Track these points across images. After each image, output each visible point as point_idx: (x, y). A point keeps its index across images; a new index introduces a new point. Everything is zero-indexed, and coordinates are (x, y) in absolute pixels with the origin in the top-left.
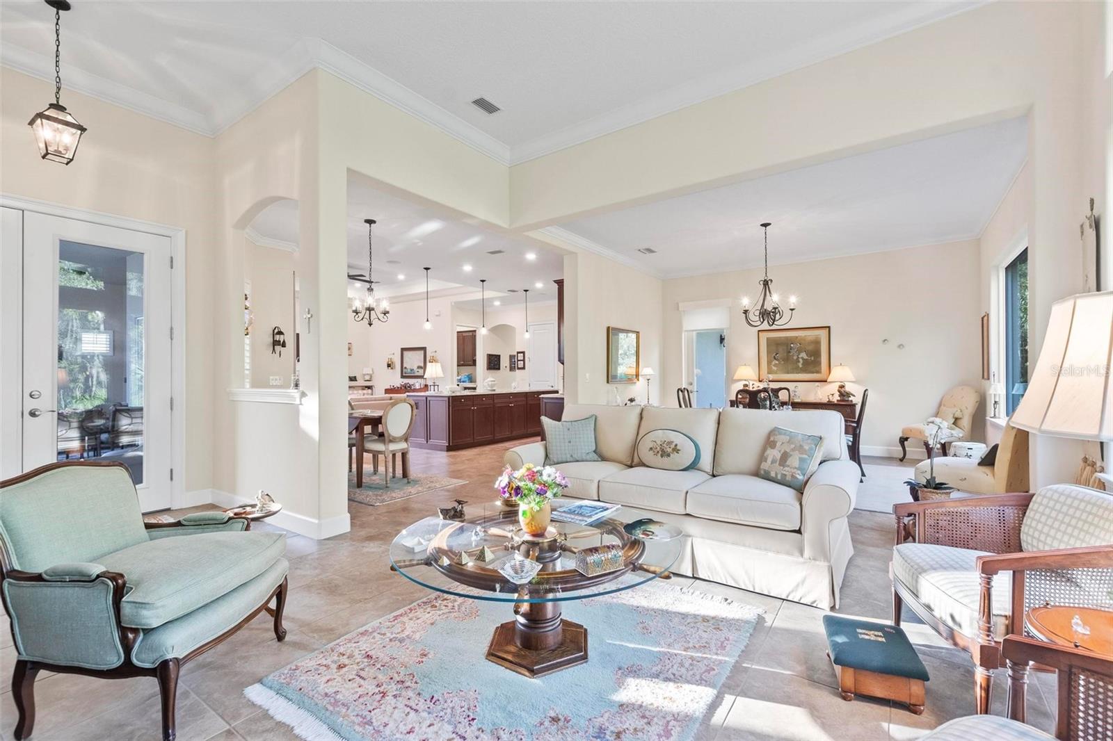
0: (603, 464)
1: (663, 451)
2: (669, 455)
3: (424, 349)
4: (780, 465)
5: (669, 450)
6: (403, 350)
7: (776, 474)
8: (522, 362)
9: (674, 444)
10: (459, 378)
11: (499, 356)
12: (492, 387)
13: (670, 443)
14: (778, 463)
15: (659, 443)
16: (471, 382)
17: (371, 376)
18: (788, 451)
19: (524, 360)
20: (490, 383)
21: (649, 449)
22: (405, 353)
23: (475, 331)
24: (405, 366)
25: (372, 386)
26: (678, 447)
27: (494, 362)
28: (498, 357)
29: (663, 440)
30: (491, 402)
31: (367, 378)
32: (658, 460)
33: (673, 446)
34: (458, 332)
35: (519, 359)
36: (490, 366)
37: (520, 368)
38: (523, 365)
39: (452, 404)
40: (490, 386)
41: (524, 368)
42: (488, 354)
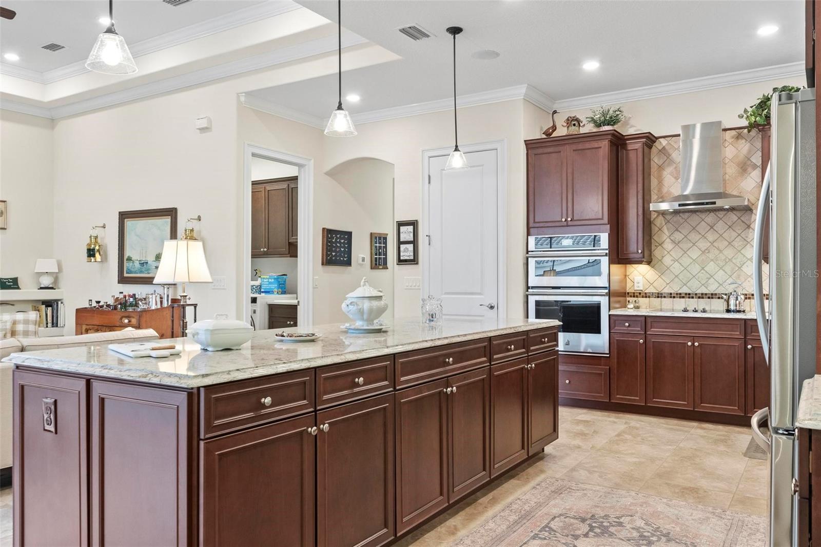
3: (172, 213)
6: (124, 216)
8: (410, 247)
10: (257, 283)
11: (349, 234)
12: (370, 320)
16: (284, 293)
17: (56, 280)
19: (414, 242)
20: (366, 305)
22: (129, 223)
24: (127, 253)
25: (57, 301)
27: (337, 249)
28: (347, 236)
31: (46, 281)
34: (254, 182)
35: (402, 240)
36: (327, 255)
37: (406, 261)
38: (412, 254)
39: (209, 427)
40: (365, 317)
41: (414, 261)
42: (324, 229)
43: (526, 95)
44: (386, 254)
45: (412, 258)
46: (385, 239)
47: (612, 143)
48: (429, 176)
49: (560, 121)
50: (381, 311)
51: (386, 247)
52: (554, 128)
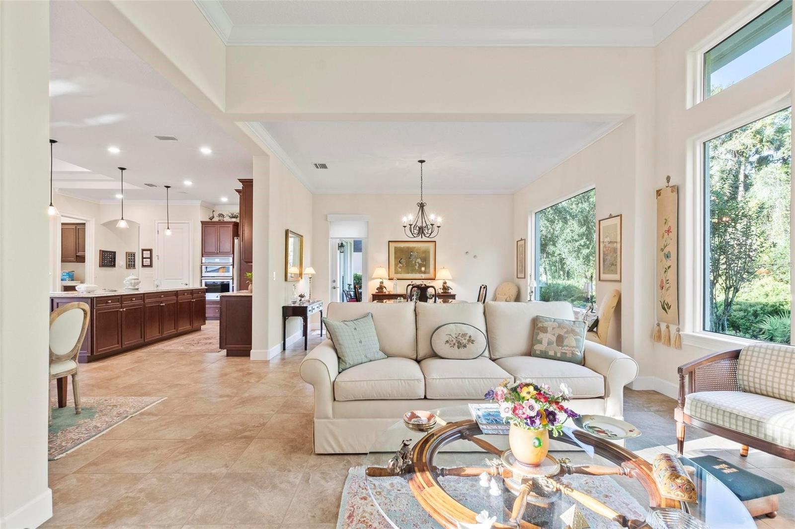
0: (390, 360)
1: (459, 342)
2: (465, 346)
4: (558, 345)
5: (465, 342)
7: (555, 353)
8: (149, 260)
9: (468, 336)
11: (115, 253)
12: (134, 286)
13: (464, 335)
14: (555, 344)
15: (454, 336)
16: (73, 280)
18: (563, 334)
19: (151, 258)
20: (133, 281)
21: (445, 342)
23: (84, 224)
26: (472, 338)
27: (108, 259)
28: (113, 254)
29: (457, 333)
30: (141, 302)
32: (455, 352)
33: (467, 338)
34: (63, 224)
35: (144, 257)
36: (102, 262)
37: (146, 266)
38: (149, 263)
39: (96, 306)
40: (133, 285)
41: (151, 266)
42: (100, 250)
43: (201, 204)
44: (134, 262)
45: (149, 264)
46: (134, 255)
47: (234, 225)
48: (158, 231)
49: (216, 214)
50: (138, 283)
51: (134, 259)
52: (213, 217)
